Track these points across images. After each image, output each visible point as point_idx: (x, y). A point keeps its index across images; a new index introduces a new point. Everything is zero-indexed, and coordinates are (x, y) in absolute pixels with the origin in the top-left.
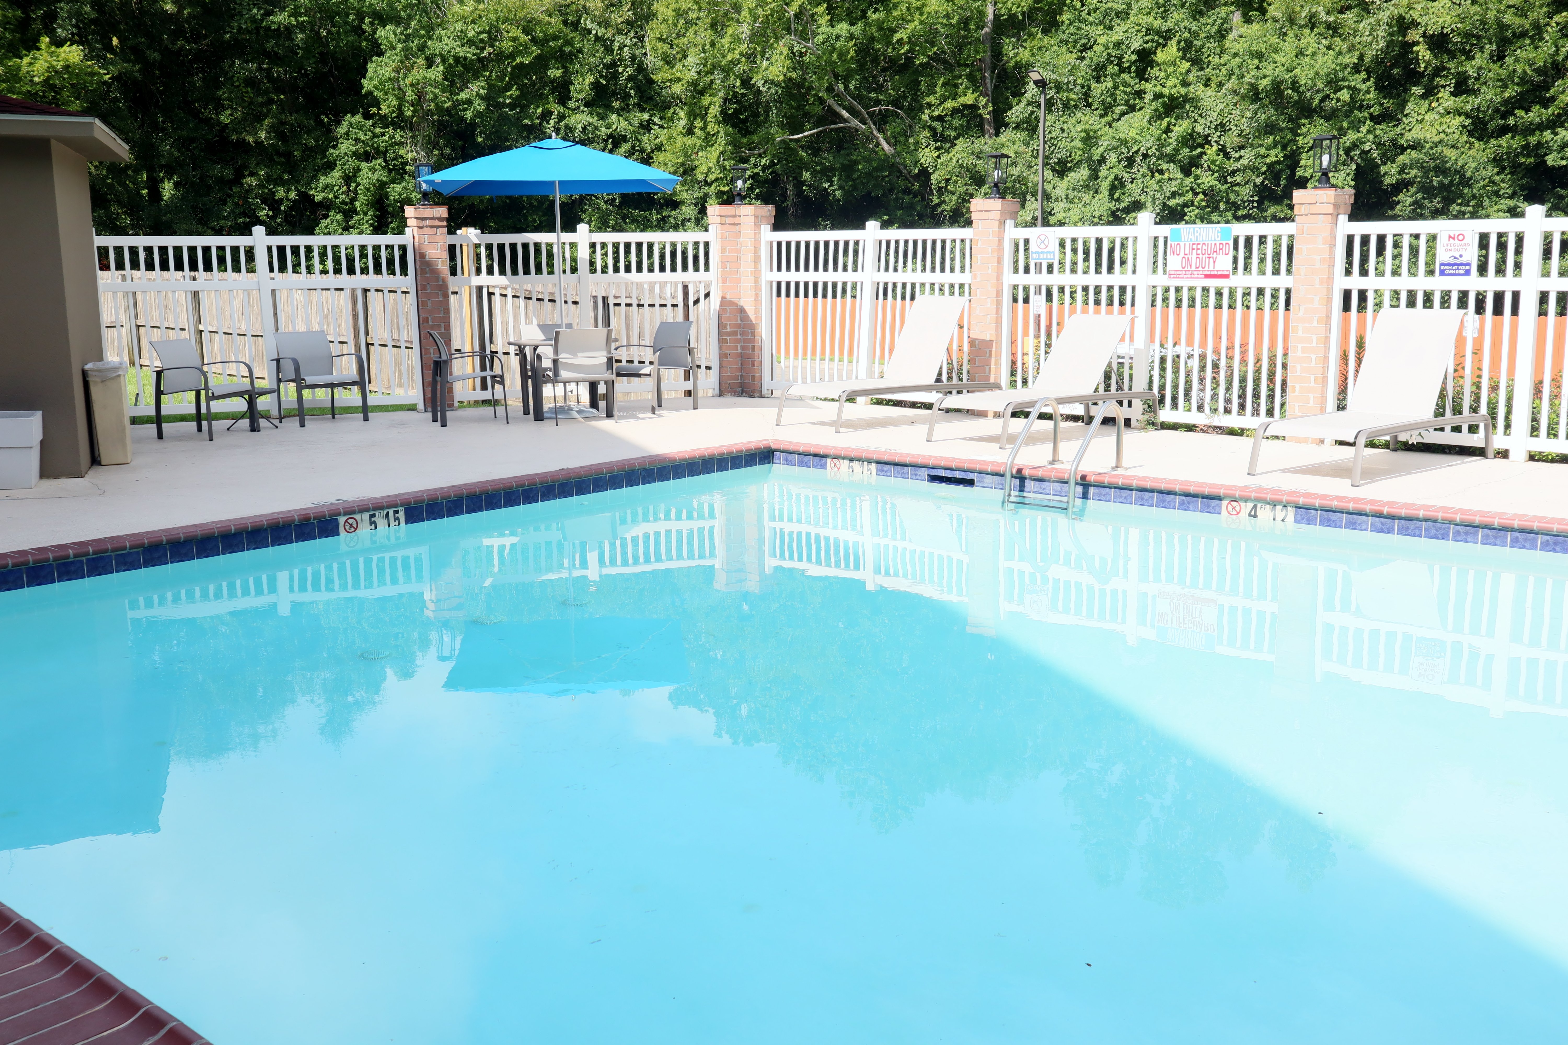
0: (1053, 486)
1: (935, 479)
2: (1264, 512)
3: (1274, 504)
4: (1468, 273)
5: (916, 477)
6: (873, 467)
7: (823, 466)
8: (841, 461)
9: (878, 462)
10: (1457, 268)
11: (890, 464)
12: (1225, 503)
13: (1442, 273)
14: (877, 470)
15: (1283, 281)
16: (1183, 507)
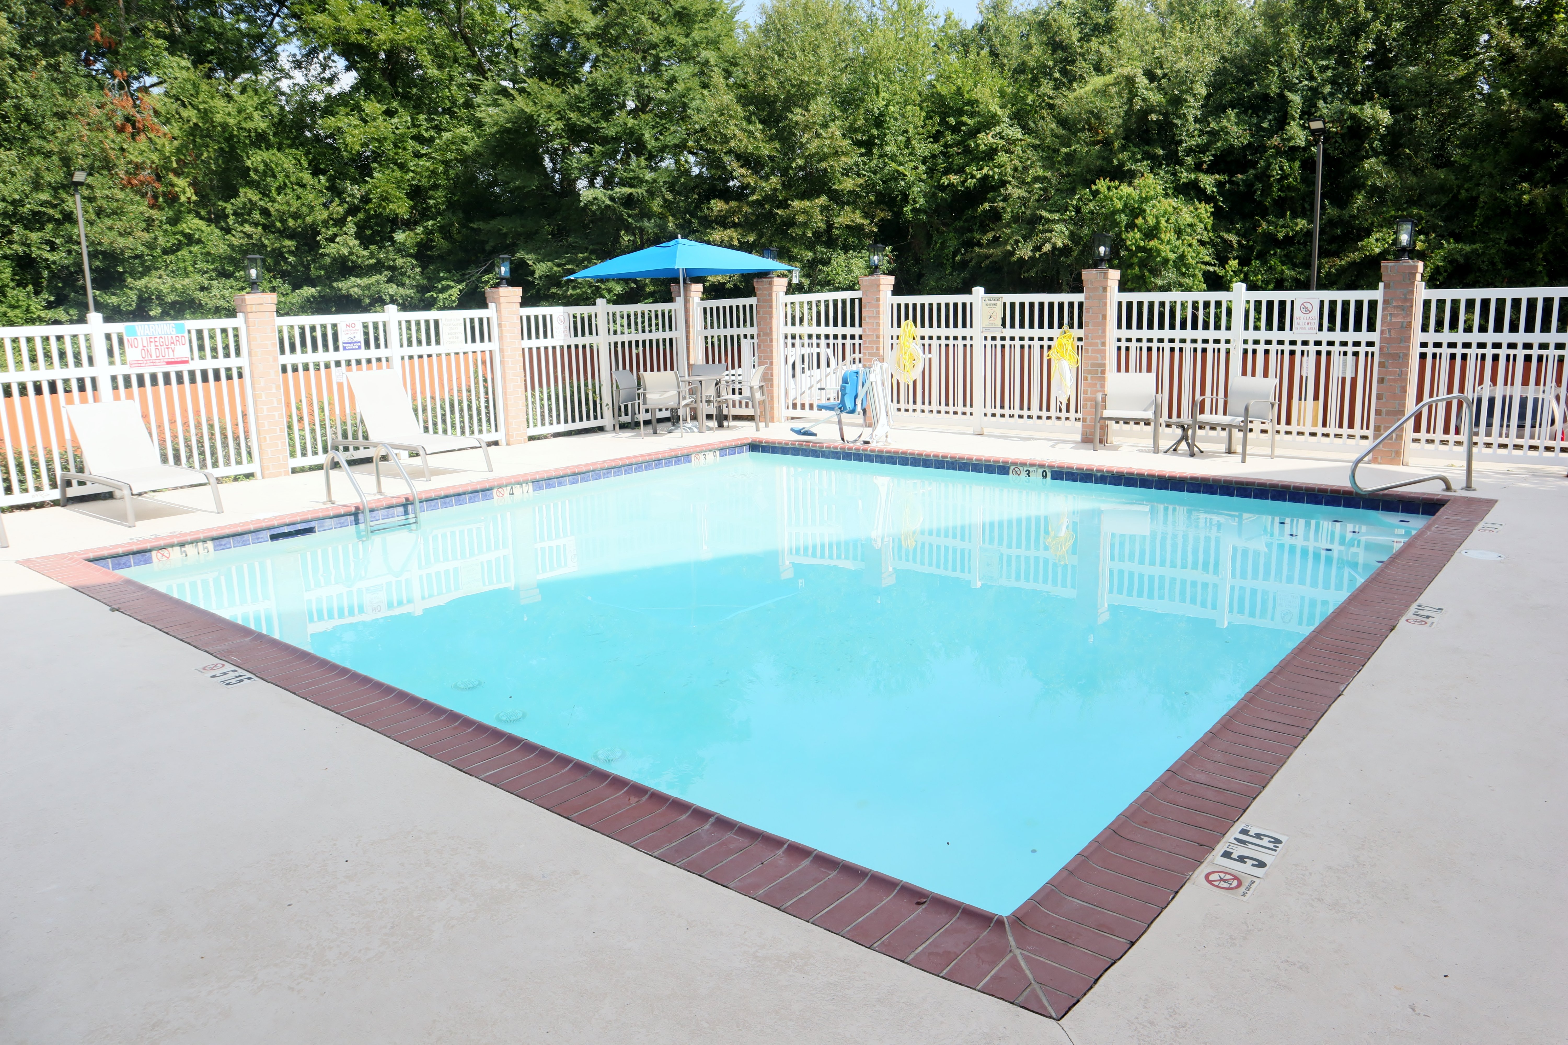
0: (380, 512)
1: (274, 537)
2: (517, 490)
3: (520, 483)
4: (360, 348)
5: (258, 541)
6: (210, 545)
7: (148, 561)
8: (170, 549)
9: (213, 539)
10: (351, 345)
11: (228, 536)
12: (495, 491)
13: (345, 349)
14: (215, 546)
15: (233, 362)
16: (471, 501)
